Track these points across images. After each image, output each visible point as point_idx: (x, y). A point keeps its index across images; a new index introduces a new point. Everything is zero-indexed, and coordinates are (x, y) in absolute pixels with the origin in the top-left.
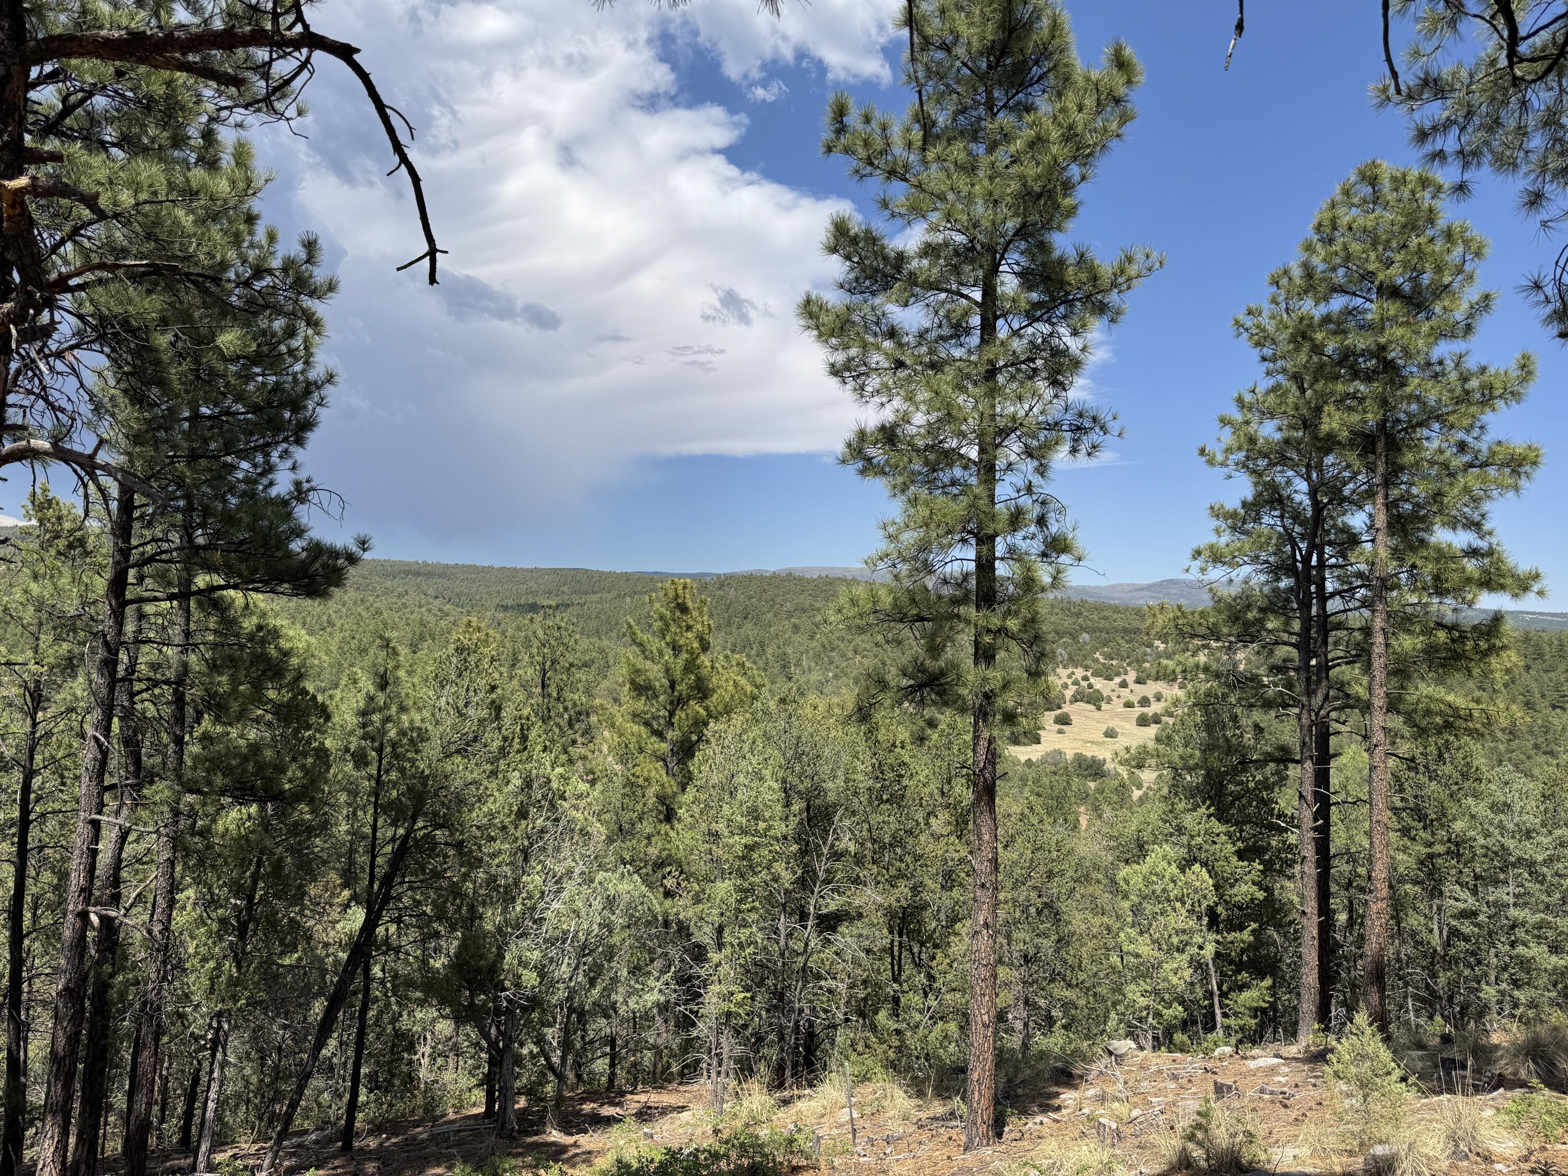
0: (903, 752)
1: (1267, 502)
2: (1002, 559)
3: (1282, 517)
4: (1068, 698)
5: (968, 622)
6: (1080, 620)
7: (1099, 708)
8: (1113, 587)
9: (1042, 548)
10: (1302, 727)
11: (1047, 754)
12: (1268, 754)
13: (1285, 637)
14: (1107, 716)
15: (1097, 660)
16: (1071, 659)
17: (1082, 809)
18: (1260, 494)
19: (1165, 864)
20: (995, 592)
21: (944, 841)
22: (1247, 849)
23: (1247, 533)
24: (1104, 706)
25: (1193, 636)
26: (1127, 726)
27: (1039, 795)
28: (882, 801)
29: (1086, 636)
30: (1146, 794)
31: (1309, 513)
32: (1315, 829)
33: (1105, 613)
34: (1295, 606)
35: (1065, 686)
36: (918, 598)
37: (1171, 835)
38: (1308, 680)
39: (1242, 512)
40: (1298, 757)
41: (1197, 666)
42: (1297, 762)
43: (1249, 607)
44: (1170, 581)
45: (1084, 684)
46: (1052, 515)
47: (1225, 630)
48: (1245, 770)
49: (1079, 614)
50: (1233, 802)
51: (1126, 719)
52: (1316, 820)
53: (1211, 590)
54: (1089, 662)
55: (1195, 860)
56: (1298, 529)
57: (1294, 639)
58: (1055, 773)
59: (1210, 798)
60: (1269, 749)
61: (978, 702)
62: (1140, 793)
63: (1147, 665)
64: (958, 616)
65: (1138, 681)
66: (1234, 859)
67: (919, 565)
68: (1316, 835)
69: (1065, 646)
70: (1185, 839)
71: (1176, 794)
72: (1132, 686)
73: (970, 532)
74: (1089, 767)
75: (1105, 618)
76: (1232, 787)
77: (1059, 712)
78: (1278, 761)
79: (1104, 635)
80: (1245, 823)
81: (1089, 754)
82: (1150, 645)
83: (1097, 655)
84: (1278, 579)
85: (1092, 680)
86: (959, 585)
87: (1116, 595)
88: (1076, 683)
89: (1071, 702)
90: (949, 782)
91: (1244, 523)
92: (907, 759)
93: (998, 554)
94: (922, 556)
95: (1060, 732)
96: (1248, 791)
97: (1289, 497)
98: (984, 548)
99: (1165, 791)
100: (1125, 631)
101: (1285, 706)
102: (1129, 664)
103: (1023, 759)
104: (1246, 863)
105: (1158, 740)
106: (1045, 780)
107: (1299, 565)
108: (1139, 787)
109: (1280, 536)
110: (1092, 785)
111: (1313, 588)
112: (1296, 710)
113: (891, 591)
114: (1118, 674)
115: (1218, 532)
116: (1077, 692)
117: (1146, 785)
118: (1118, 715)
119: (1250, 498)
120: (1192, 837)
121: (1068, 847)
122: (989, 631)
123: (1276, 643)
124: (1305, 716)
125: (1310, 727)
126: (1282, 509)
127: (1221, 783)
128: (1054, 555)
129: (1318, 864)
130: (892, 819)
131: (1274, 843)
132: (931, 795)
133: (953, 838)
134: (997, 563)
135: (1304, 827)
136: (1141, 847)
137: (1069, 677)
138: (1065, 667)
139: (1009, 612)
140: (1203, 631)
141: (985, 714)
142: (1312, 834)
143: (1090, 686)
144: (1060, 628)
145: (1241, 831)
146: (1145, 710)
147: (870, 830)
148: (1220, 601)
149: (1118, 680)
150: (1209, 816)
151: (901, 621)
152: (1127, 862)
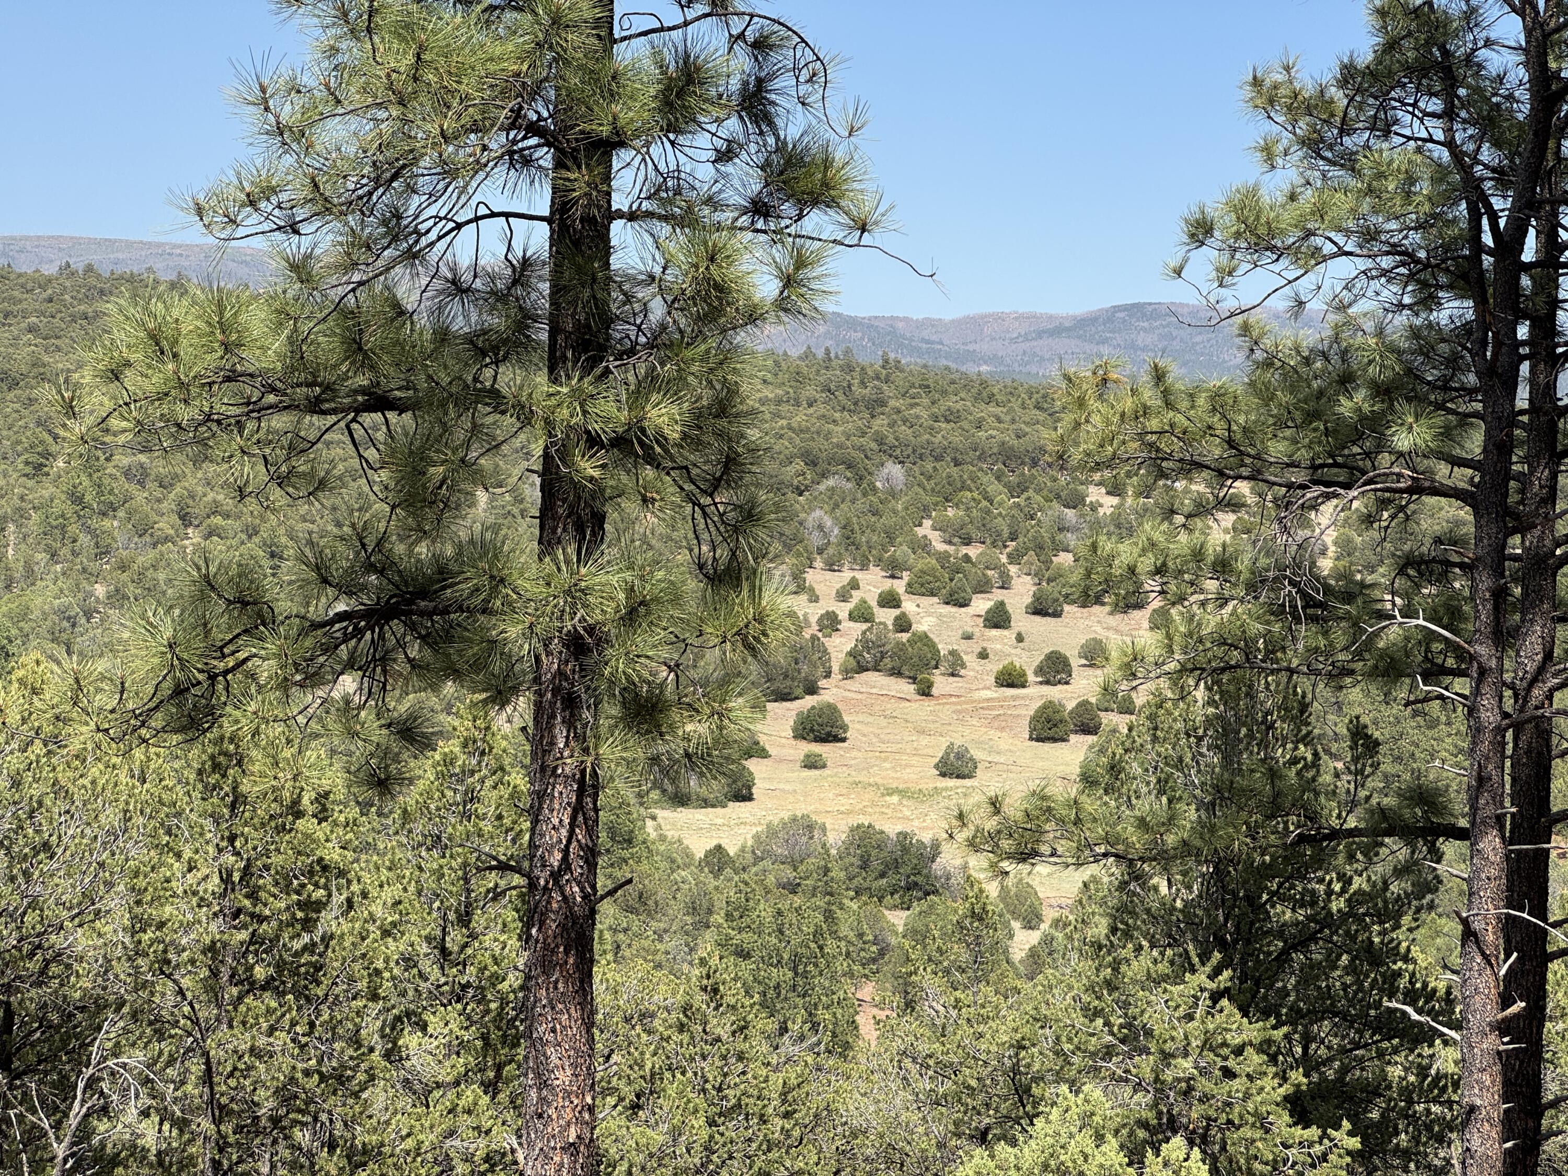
0: (321, 831)
1: (1409, 70)
2: (632, 216)
3: (1448, 114)
4: (837, 658)
5: (525, 416)
6: (880, 424)
7: (925, 691)
8: (975, 323)
9: (755, 187)
10: (1476, 731)
11: (772, 832)
12: (1382, 811)
13: (1442, 471)
14: (947, 712)
15: (924, 546)
16: (849, 540)
17: (867, 991)
18: (1391, 46)
19: (1085, 1140)
20: (608, 320)
21: (442, 1100)
22: (1320, 1092)
23: (1348, 162)
24: (941, 683)
25: (1190, 467)
26: (1003, 741)
27: (743, 954)
28: (252, 986)
29: (894, 471)
30: (1048, 940)
31: (1523, 110)
32: (1503, 1028)
33: (951, 403)
34: (1471, 379)
35: (830, 623)
36: (371, 340)
37: (1109, 1052)
38: (1500, 595)
39: (1339, 97)
40: (1463, 823)
41: (1198, 555)
42: (1461, 834)
43: (1346, 381)
44: (1137, 310)
45: (886, 616)
46: (785, 82)
47: (1277, 449)
48: (1319, 862)
49: (876, 405)
50: (1283, 958)
51: (1001, 722)
52: (1506, 1001)
53: (1246, 329)
54: (901, 551)
55: (1172, 1125)
56: (1487, 154)
57: (1462, 477)
58: (792, 888)
59: (1222, 945)
60: (1389, 801)
61: (551, 665)
62: (1034, 937)
63: (1066, 559)
64: (494, 396)
65: (1040, 609)
66: (1282, 1120)
67: (373, 228)
68: (1505, 1045)
69: (835, 500)
70: (1145, 1065)
71: (1127, 935)
72: (1021, 621)
73: (533, 129)
74: (895, 865)
75: (951, 417)
76: (1283, 914)
77: (809, 701)
78: (1408, 833)
79: (947, 469)
80: (1317, 1016)
81: (892, 829)
82: (1076, 501)
83: (926, 529)
84: (1428, 301)
85: (909, 605)
86: (498, 298)
87: (984, 347)
88: (862, 615)
89: (848, 673)
90: (464, 919)
91: (1345, 129)
92: (333, 854)
93: (619, 202)
94: (383, 200)
95: (812, 763)
96: (1327, 921)
97: (1469, 59)
98: (579, 179)
99: (1100, 928)
100: (1008, 456)
101: (1434, 673)
102: (1014, 558)
103: (699, 847)
104: (1313, 1132)
105: (1088, 780)
106: (764, 911)
107: (1487, 261)
108: (1031, 921)
109: (1440, 174)
110: (898, 919)
111: (1523, 332)
112: (1462, 686)
113: (283, 315)
114: (983, 587)
115: (1268, 153)
116: (865, 642)
117: (1049, 915)
118: (979, 708)
119: (1365, 56)
120: (1166, 1057)
121: (816, 1103)
122: (593, 441)
123: (1416, 489)
124: (1487, 701)
125: (1500, 731)
126: (1449, 95)
127: (1252, 900)
128: (788, 208)
129: (1509, 1127)
130: (282, 1037)
131: (1395, 1072)
132: (409, 961)
133: (471, 1093)
134: (617, 228)
135: (1474, 1021)
136: (1022, 1092)
137: (843, 596)
138: (831, 566)
139: (651, 382)
140: (1214, 450)
141: (571, 703)
142: (1493, 1042)
143: (903, 624)
144: (820, 445)
145: (1307, 1040)
146: (1055, 693)
147: (208, 1077)
148: (1268, 364)
149: (981, 604)
150: (1216, 997)
151: (315, 407)
152: (982, 1137)
